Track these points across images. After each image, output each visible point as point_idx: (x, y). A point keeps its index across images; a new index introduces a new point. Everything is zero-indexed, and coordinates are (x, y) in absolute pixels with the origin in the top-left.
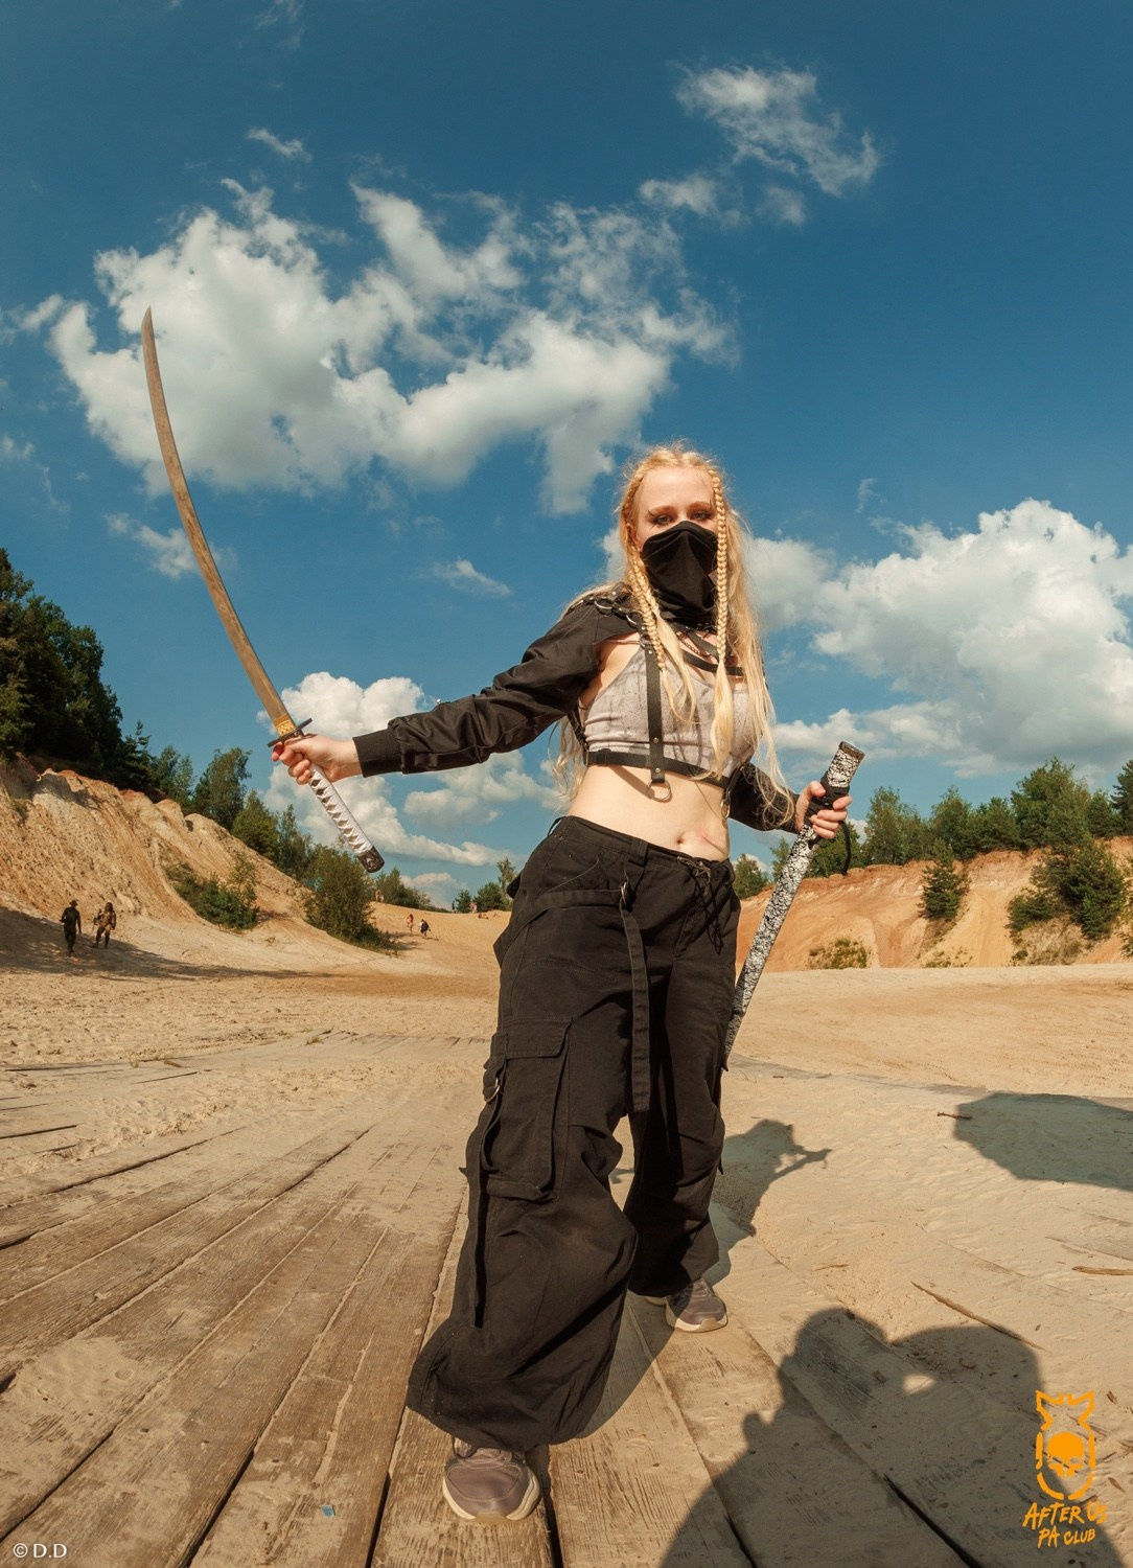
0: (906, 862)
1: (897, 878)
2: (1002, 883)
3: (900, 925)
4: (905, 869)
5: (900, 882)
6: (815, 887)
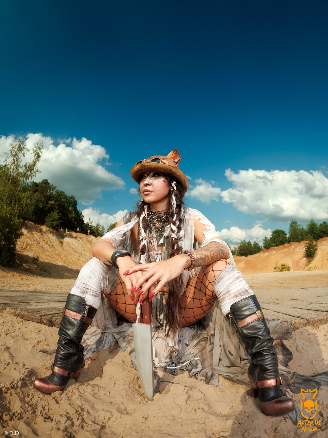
0: (300, 241)
1: (298, 246)
2: (326, 247)
3: (299, 259)
4: (300, 243)
5: (299, 247)
6: (275, 250)
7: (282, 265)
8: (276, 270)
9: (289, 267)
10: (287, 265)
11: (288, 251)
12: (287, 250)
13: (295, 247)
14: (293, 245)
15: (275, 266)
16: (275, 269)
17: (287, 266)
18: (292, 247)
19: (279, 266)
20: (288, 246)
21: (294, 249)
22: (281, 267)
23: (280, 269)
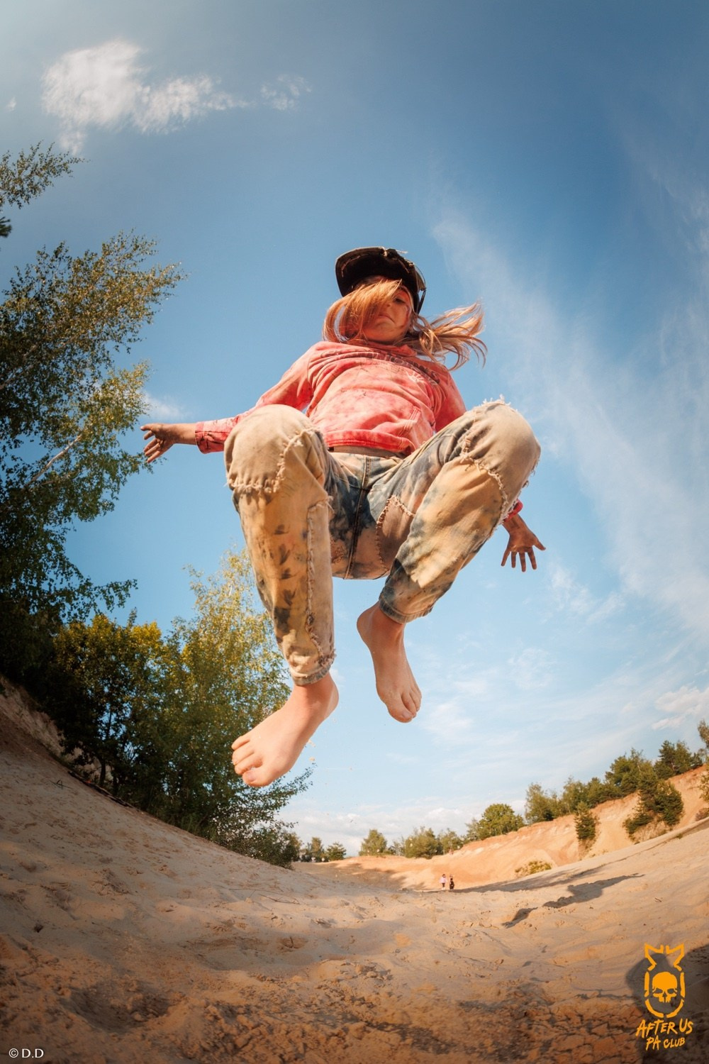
2: (614, 816)
3: (563, 849)
5: (554, 829)
6: (500, 841)
7: (531, 864)
8: (520, 873)
9: (546, 864)
10: (541, 862)
11: (531, 839)
12: (529, 837)
13: (544, 830)
14: (539, 827)
15: (517, 869)
16: (517, 871)
17: (543, 863)
18: (540, 831)
19: (524, 867)
20: (531, 831)
21: (543, 833)
22: (529, 868)
23: (529, 871)
